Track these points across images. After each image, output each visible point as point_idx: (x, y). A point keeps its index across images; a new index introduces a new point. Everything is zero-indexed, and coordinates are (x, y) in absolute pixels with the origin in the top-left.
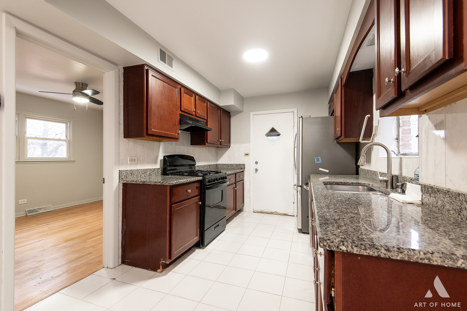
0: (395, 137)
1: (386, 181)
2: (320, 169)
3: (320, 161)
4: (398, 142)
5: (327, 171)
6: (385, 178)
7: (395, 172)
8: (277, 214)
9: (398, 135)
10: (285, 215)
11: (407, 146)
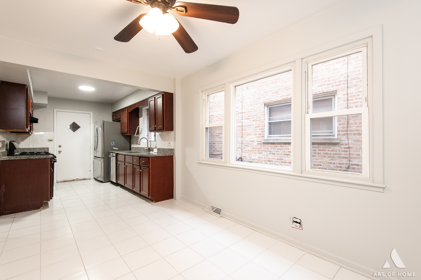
0: (147, 135)
1: (147, 150)
2: (114, 148)
3: (114, 144)
4: (148, 137)
5: (117, 149)
6: (147, 149)
7: (149, 147)
8: (77, 180)
9: (148, 134)
10: (84, 179)
11: (150, 138)
